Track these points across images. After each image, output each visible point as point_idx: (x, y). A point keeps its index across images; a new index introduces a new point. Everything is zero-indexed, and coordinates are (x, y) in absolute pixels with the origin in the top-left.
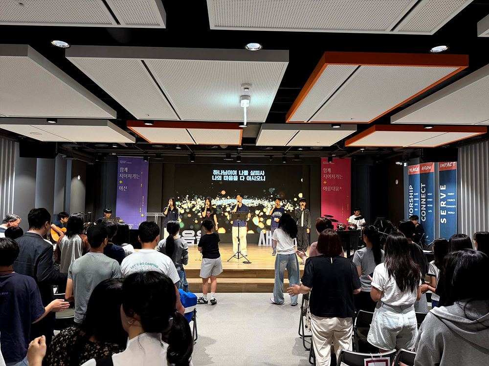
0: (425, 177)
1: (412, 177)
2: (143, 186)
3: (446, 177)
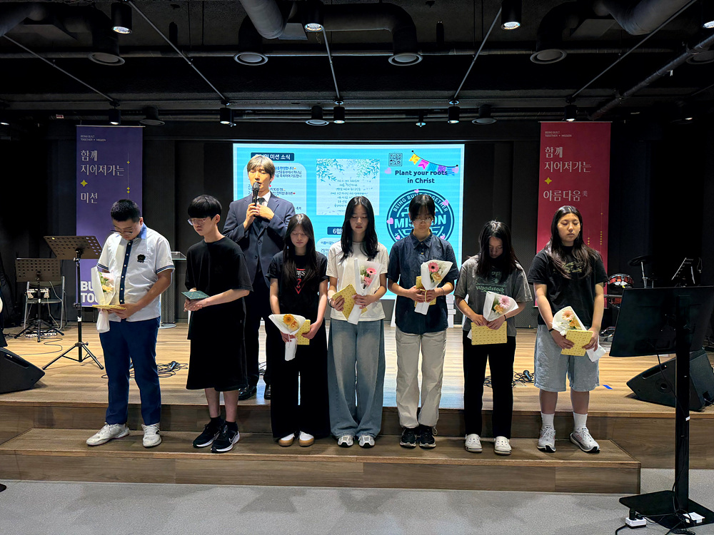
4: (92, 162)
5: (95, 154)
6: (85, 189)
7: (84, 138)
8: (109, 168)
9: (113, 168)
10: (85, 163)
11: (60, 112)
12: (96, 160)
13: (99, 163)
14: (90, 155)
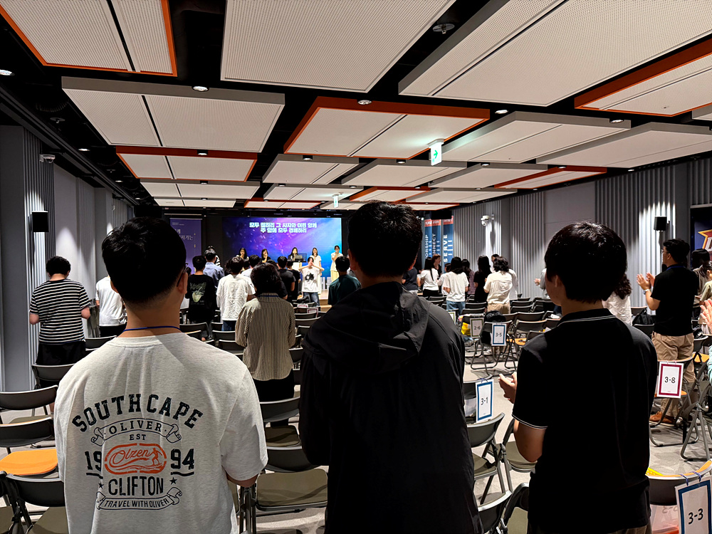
0: (435, 228)
1: (427, 228)
3: (447, 229)
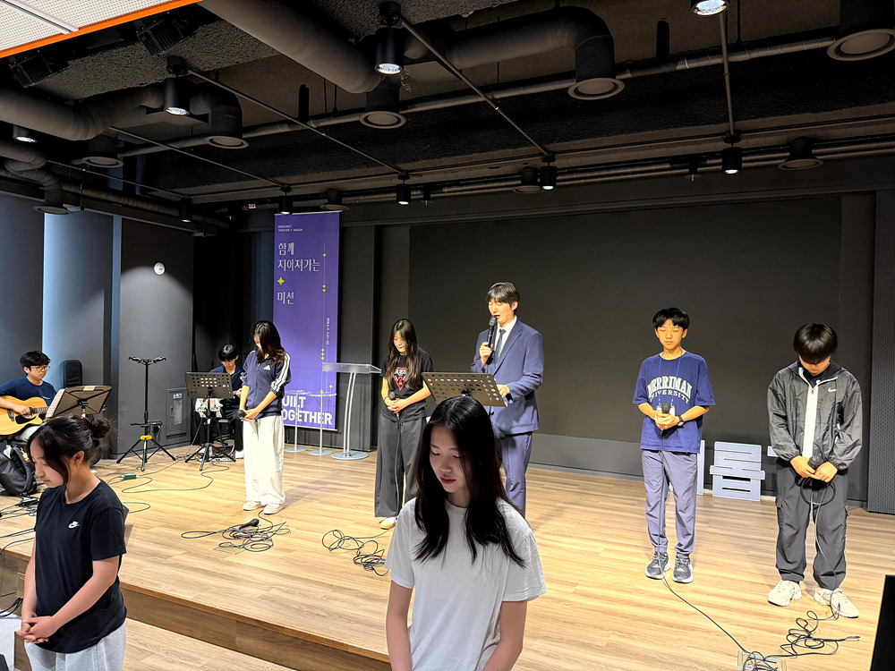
2: (328, 289)
4: (289, 256)
5: (292, 246)
6: (283, 288)
7: (282, 228)
8: (305, 263)
9: (309, 262)
10: (283, 258)
11: (252, 201)
12: (292, 253)
13: (295, 257)
14: (287, 248)
